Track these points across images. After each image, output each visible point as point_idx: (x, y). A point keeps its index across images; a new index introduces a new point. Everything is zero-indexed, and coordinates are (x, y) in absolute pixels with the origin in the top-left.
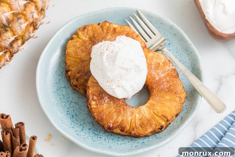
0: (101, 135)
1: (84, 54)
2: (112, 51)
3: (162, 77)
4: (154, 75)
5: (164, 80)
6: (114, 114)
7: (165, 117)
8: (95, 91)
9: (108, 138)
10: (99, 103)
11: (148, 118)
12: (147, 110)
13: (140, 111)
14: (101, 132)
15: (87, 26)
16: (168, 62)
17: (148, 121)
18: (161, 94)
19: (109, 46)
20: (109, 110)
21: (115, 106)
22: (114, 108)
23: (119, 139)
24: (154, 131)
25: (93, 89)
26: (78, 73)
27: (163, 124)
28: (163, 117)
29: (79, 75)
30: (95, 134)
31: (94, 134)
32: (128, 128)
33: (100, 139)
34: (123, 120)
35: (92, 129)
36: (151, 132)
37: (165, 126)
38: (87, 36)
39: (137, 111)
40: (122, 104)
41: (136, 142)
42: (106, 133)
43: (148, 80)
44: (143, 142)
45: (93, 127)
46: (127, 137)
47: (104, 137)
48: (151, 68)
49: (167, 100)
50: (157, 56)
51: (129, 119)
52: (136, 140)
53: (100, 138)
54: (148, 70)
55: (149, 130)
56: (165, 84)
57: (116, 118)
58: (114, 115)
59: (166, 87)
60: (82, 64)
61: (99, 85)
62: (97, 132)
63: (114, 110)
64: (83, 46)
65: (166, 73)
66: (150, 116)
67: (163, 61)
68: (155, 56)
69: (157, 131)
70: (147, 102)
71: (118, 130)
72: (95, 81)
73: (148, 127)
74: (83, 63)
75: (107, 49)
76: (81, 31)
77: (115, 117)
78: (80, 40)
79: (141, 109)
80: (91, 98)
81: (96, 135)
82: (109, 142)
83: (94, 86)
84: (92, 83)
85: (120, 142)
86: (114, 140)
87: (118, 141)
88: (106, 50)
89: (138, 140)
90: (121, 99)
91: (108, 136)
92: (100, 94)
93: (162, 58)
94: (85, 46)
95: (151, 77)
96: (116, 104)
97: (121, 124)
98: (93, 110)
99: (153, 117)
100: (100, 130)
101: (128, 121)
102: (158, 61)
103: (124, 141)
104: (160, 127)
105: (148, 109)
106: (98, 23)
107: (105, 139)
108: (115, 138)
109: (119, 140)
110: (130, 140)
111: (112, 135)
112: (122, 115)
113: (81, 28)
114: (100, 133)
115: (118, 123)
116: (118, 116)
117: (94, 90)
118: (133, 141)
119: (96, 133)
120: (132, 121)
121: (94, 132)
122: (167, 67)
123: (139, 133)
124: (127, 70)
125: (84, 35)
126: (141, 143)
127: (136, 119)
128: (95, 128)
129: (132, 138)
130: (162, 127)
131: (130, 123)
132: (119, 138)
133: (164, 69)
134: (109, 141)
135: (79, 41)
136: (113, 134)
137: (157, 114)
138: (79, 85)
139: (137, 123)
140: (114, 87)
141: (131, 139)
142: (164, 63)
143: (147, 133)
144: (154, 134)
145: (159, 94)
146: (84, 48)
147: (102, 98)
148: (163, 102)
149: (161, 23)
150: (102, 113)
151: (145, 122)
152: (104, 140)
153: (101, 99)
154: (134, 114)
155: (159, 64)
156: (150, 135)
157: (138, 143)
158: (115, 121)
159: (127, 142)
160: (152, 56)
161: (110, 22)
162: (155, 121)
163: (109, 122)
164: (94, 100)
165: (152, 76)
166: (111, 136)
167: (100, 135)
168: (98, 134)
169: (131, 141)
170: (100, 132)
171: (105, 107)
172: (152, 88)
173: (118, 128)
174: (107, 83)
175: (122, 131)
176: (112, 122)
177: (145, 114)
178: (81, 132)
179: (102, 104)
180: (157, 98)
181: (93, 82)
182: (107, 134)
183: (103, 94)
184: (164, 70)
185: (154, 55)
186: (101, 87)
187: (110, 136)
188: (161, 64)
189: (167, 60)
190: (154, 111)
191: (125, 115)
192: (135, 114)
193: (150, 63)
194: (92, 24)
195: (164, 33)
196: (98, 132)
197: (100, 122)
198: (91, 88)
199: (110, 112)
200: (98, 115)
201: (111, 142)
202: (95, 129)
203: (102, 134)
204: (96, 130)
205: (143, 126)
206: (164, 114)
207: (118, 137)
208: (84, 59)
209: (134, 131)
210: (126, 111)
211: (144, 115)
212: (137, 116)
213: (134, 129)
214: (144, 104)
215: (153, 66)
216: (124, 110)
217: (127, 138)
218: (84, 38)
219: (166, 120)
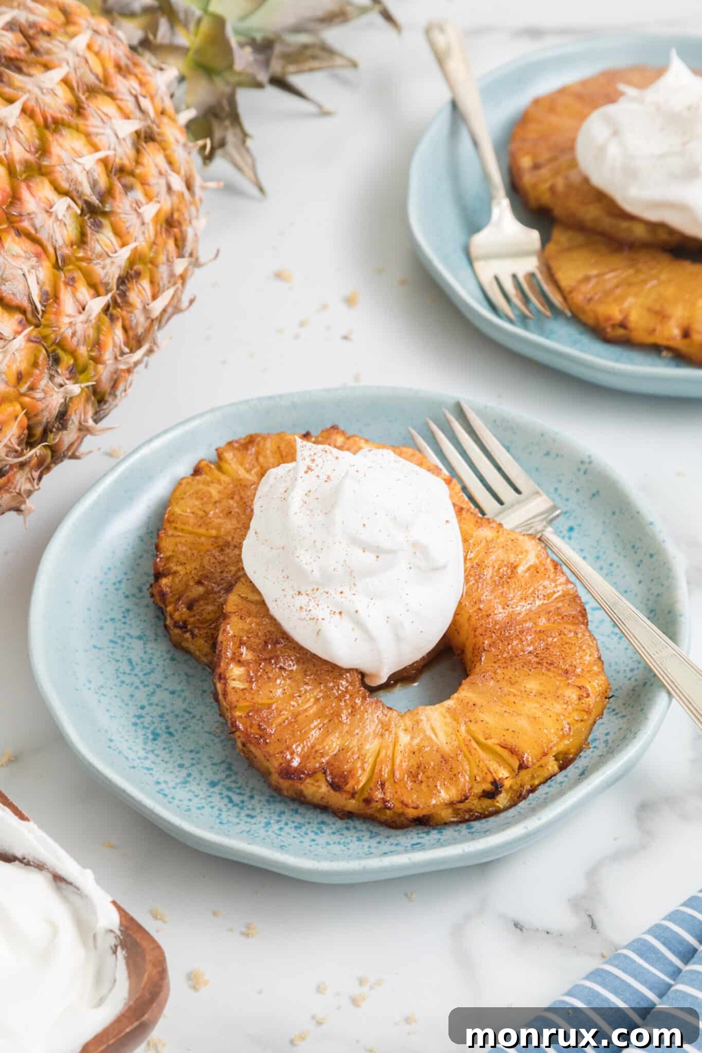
0: (253, 809)
1: (234, 522)
2: (328, 477)
3: (519, 614)
4: (490, 601)
5: (529, 624)
6: (312, 722)
7: (513, 751)
8: (248, 632)
9: (278, 822)
10: (256, 675)
11: (447, 749)
12: (446, 724)
13: (418, 722)
14: (257, 798)
15: (257, 435)
16: (552, 569)
17: (444, 759)
18: (510, 672)
19: (315, 457)
20: (295, 704)
21: (321, 694)
22: (317, 700)
23: (324, 828)
24: (461, 802)
25: (241, 625)
26: (199, 583)
27: (501, 776)
28: (505, 754)
29: (201, 589)
30: (231, 801)
31: (226, 800)
32: (363, 780)
33: (249, 820)
34: (344, 750)
35: (224, 786)
36: (451, 804)
37: (507, 783)
38: (254, 466)
39: (408, 722)
40: (347, 692)
41: (391, 840)
42: (274, 802)
43: (463, 620)
44: (418, 844)
45: (228, 776)
46: (358, 824)
47: (266, 814)
48: (480, 578)
49: (528, 693)
50: (510, 542)
51: (371, 747)
52: (388, 837)
53: (248, 816)
54: (467, 581)
55: (445, 795)
56: (529, 638)
57: (317, 739)
58: (312, 726)
59: (531, 648)
60: (217, 554)
61: (268, 610)
62: (241, 798)
63: (314, 709)
64: (232, 498)
65: (538, 603)
66: (456, 743)
67: (531, 563)
68: (502, 540)
69: (475, 804)
70: (448, 698)
71: (319, 787)
72: (256, 598)
73: (438, 784)
74: (222, 550)
75: (309, 469)
76: (234, 448)
77: (315, 734)
78: (224, 478)
79: (423, 718)
80: (229, 654)
81: (237, 805)
82: (282, 833)
83: (249, 614)
84: (240, 601)
85: (322, 839)
86: (304, 829)
87: (316, 834)
88: (306, 472)
89: (397, 836)
90: (348, 670)
91: (283, 813)
92: (266, 643)
93: (527, 552)
94: (241, 498)
95: (475, 608)
96: (326, 686)
97: (337, 763)
98: (232, 697)
99: (464, 749)
100: (255, 792)
101: (365, 755)
102: (512, 558)
103: (342, 835)
104: (487, 786)
105: (449, 720)
106: (304, 432)
107: (268, 824)
108: (309, 823)
109: (322, 832)
110: (367, 835)
111: (296, 812)
112: (346, 728)
113: (237, 442)
114: (253, 802)
115: (322, 756)
116: (327, 733)
117: (246, 628)
118: (378, 839)
119: (237, 799)
120: (383, 753)
121: (230, 794)
122: (546, 583)
123: (402, 802)
124: (378, 551)
125: (242, 464)
126: (409, 845)
127: (399, 748)
128: (235, 782)
129: (375, 830)
130: (495, 789)
131: (371, 760)
132: (323, 823)
133: (532, 589)
134: (281, 829)
135: (219, 480)
136: (302, 810)
137: (482, 739)
138: (194, 623)
139: (398, 762)
140: (321, 612)
141: (371, 832)
142: (535, 570)
143: (434, 806)
144: (463, 821)
145: (499, 671)
146: (235, 505)
147: (271, 658)
148: (512, 699)
149: (548, 454)
150: (265, 713)
151: (432, 764)
152: (262, 825)
153: (268, 660)
154: (394, 731)
155: (514, 568)
156: (449, 823)
157: (397, 845)
158: (312, 747)
159: (354, 839)
160: (489, 539)
161: (349, 433)
162: (468, 760)
163: (288, 748)
164: (240, 663)
165: (482, 606)
166: (291, 816)
167: (250, 807)
168: (243, 802)
169: (371, 838)
170: (252, 797)
171: (279, 691)
172: (478, 651)
173: (320, 776)
174: (297, 597)
175: (335, 786)
176: (299, 749)
177: (433, 736)
178: (177, 789)
179: (269, 678)
180: (492, 683)
181: (245, 599)
182: (280, 807)
183: (277, 642)
184: (530, 592)
185: (498, 538)
186: (273, 619)
187: (288, 813)
188: (521, 570)
189: (548, 561)
190: (473, 727)
191: (357, 731)
192: (396, 734)
193: (476, 561)
194: (279, 434)
195: (556, 489)
196: (245, 798)
197: (252, 748)
198: (234, 619)
199: (299, 714)
200: (248, 716)
201: (289, 834)
202: (233, 785)
203: (258, 806)
204: (239, 788)
205: (420, 777)
206: (511, 740)
207: (319, 820)
208: (229, 539)
209: (384, 794)
210: (362, 717)
211: (431, 739)
212: (404, 739)
213: (383, 785)
214: (440, 700)
215: (488, 573)
216: (353, 714)
217: (355, 828)
218: (242, 473)
219: (516, 764)
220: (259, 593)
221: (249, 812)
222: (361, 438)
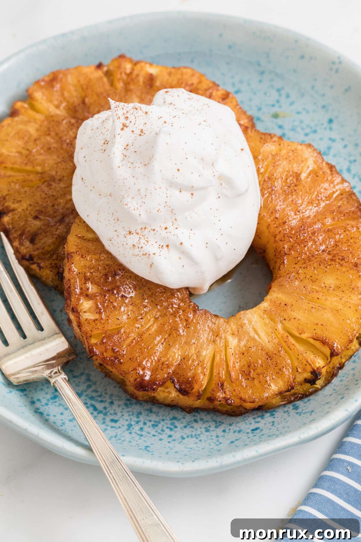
0: (115, 414)
1: (55, 157)
2: (142, 131)
3: (309, 217)
4: (284, 209)
5: (318, 226)
6: (155, 339)
7: (324, 342)
8: (90, 268)
9: (138, 422)
10: (103, 306)
11: (270, 347)
12: (265, 324)
13: (242, 326)
14: (116, 403)
15: (59, 72)
16: (328, 171)
17: (269, 356)
18: (310, 271)
19: (128, 115)
20: (139, 326)
21: (159, 314)
22: (156, 319)
23: (177, 423)
24: (288, 391)
25: (83, 263)
26: (36, 218)
27: (318, 365)
28: (318, 344)
29: (38, 223)
30: (95, 409)
31: (92, 408)
32: (205, 383)
33: (113, 424)
34: (184, 359)
35: (87, 395)
36: (280, 393)
37: (324, 371)
38: (61, 102)
39: (233, 326)
40: (179, 308)
41: (233, 428)
42: (131, 404)
43: (264, 228)
44: (257, 429)
45: (89, 386)
46: (203, 415)
47: (126, 416)
48: (273, 190)
49: (327, 288)
50: (291, 154)
51: (207, 353)
52: (230, 425)
53: (112, 420)
54: (263, 195)
55: (274, 387)
56: (320, 238)
57: (161, 353)
58: (156, 342)
59: (323, 247)
60: (46, 189)
61: (103, 246)
62: (103, 405)
63: (155, 327)
64: (49, 134)
65: (323, 204)
66: (276, 341)
67: (311, 169)
68: (284, 152)
69: (299, 389)
70: (262, 300)
71: (169, 393)
72: (90, 236)
73: (268, 378)
74: (49, 185)
75: (125, 126)
76: (42, 87)
77: (160, 348)
78: (39, 117)
79: (246, 322)
80: (78, 291)
81: (100, 412)
82: (144, 433)
83: (88, 252)
84: (78, 241)
85: (177, 434)
86: (160, 426)
87: (171, 429)
88: (122, 129)
89: (238, 422)
90: (178, 290)
91: (140, 413)
92: (106, 276)
93: (306, 159)
94: (57, 134)
95: (272, 218)
96: (161, 306)
97: (180, 372)
98: (86, 328)
99: (284, 344)
100: (114, 398)
101: (204, 361)
102: (296, 168)
103: (192, 427)
104: (308, 375)
105: (267, 321)
106: (97, 63)
107: (130, 426)
108: (163, 420)
109: (176, 427)
110: (213, 425)
111: (151, 411)
112: (183, 340)
113: (43, 80)
114: (114, 407)
115: (168, 367)
116: (169, 347)
117: (88, 264)
118: (222, 427)
119: (99, 406)
120: (217, 359)
121: (94, 402)
122: (326, 185)
123: (241, 399)
124: (192, 190)
125: (51, 101)
126: (249, 431)
127: (230, 351)
128: (96, 391)
129: (219, 419)
130: (315, 374)
131: (209, 364)
132: (175, 418)
133: (316, 193)
134: (141, 429)
135: (35, 119)
136: (155, 409)
137: (297, 334)
138: (38, 255)
139: (231, 364)
140: (152, 248)
141: (215, 421)
142: (315, 174)
143: (267, 398)
144: (290, 402)
145: (300, 271)
146: (52, 141)
147: (113, 289)
148: (315, 295)
149: (302, 57)
150: (116, 338)
151: (260, 362)
152: (126, 427)
153: (110, 291)
154: (223, 336)
155: (297, 176)
156: (279, 406)
157: (239, 432)
158: (159, 360)
159: (203, 430)
160: (274, 153)
161: (136, 59)
162: (290, 356)
163: (140, 365)
164: (88, 297)
165: (278, 215)
166: (148, 415)
167: (112, 412)
168: (105, 408)
169: (216, 427)
170: (112, 403)
171: (125, 317)
172: (280, 254)
173: (169, 383)
174: (129, 237)
175: (183, 392)
176: (149, 365)
177: (256, 337)
178: (50, 406)
179: (114, 307)
180: (297, 283)
181: (82, 238)
182: (137, 408)
183: (116, 274)
184: (314, 196)
185: (280, 150)
186: (108, 253)
187: (144, 413)
188: (303, 176)
189: (324, 164)
190: (288, 325)
191: (193, 341)
192: (226, 339)
193: (267, 175)
194: (76, 68)
195: (313, 87)
196: (107, 405)
197: (109, 367)
198: (77, 258)
199: (144, 333)
200: (102, 343)
201: (149, 433)
202: (94, 394)
203: (118, 410)
204: (100, 396)
205: (251, 374)
206: (320, 333)
207: (171, 416)
208: (53, 173)
209: (225, 392)
210: (195, 328)
211: (254, 339)
212: (233, 342)
213: (222, 385)
214: (256, 304)
215: (278, 184)
216: (187, 327)
217: (202, 419)
218: (53, 110)
219: (328, 352)
220: (93, 232)
221: (112, 417)
222: (146, 63)
